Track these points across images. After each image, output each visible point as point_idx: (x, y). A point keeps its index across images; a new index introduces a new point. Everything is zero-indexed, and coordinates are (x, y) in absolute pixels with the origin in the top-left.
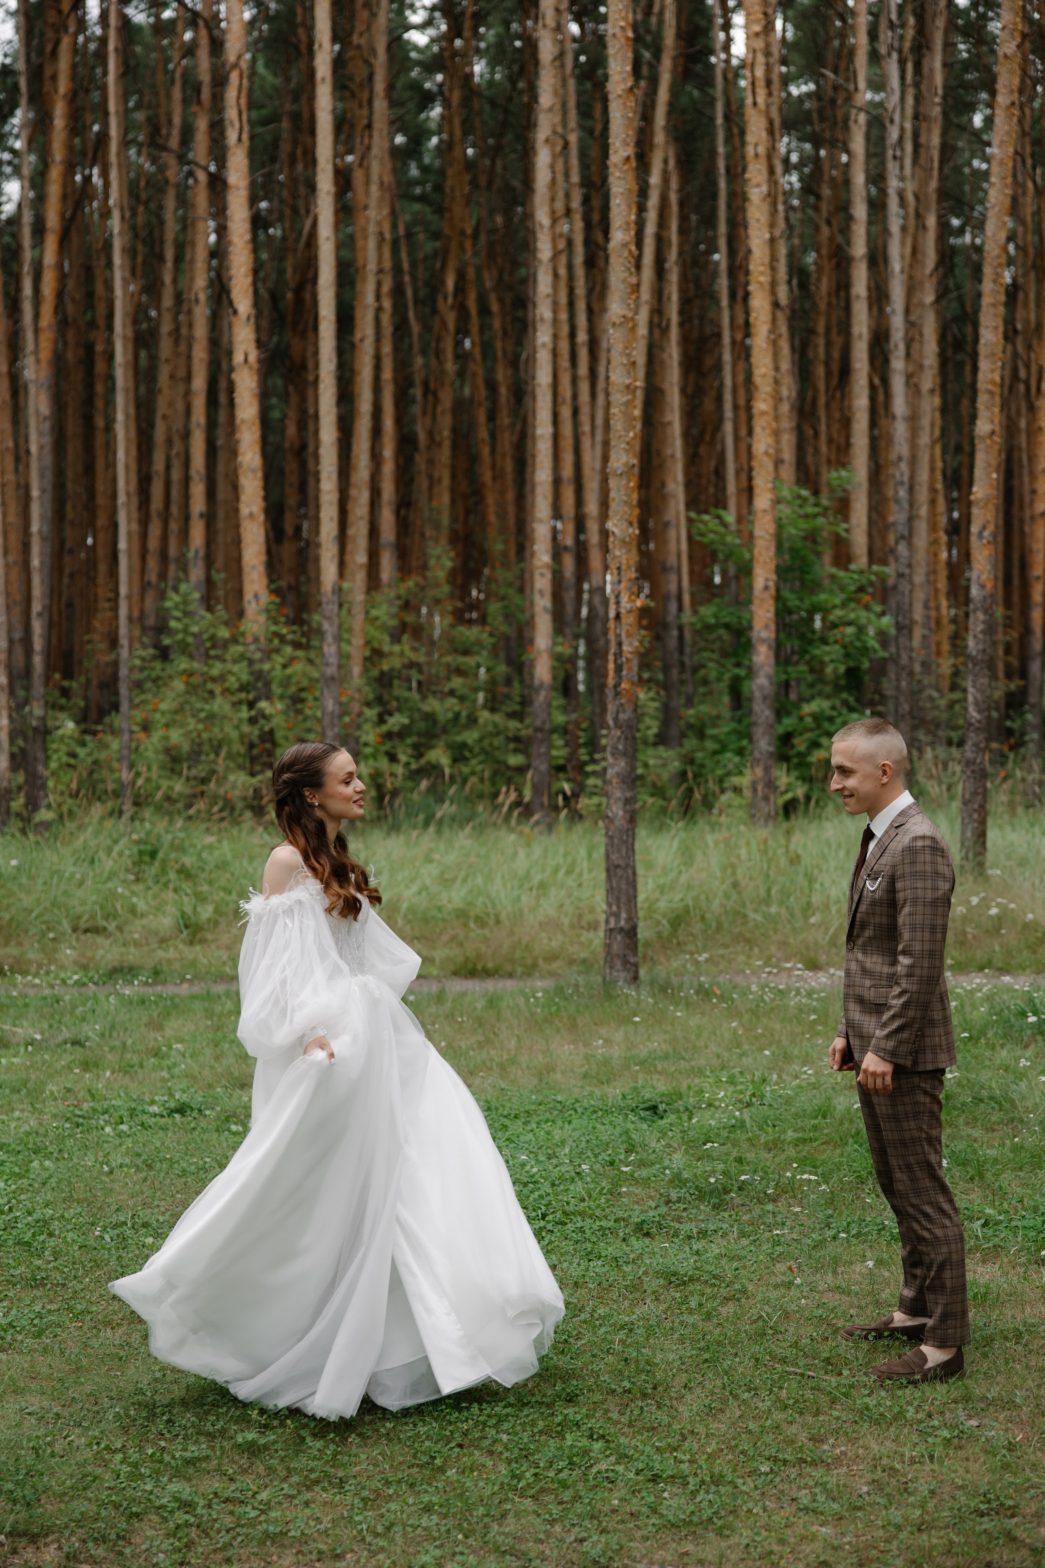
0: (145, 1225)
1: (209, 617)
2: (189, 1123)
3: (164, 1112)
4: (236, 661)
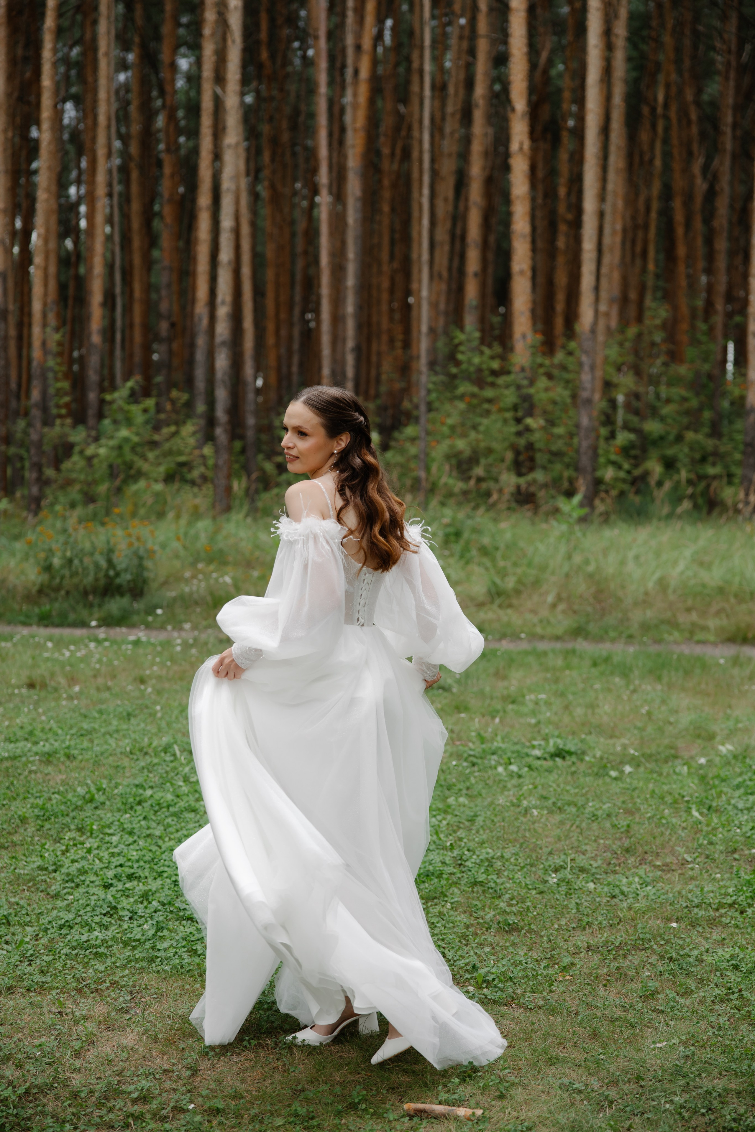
0: (582, 870)
1: (487, 351)
2: (570, 767)
3: (547, 756)
4: (507, 387)
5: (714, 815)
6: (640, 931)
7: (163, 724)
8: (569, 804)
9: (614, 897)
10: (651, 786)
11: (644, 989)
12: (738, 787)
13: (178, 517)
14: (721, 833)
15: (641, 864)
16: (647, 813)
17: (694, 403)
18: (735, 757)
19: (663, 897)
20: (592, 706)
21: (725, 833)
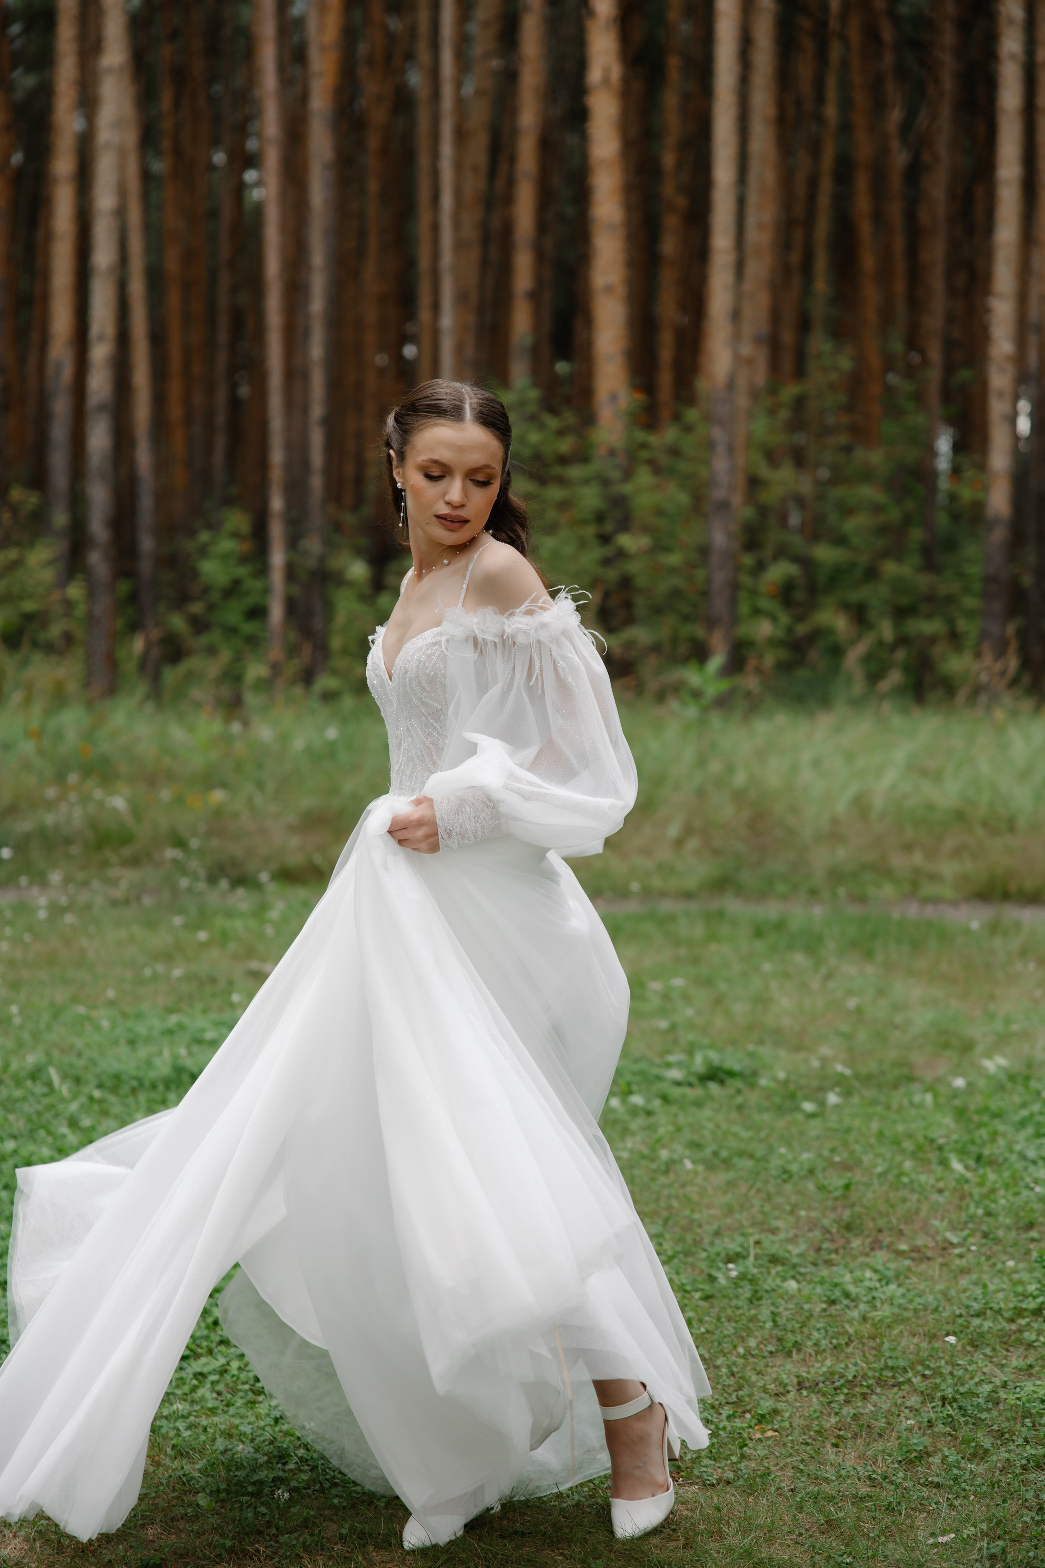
1: (553, 423)
2: (732, 1097)
3: (694, 1080)
4: (586, 481)
5: (988, 1170)
6: (887, 1354)
7: (26, 1036)
8: (742, 1154)
9: (833, 1302)
10: (875, 1126)
11: (905, 1449)
12: (1022, 1124)
13: (28, 701)
14: (1004, 1197)
15: (872, 1249)
16: (875, 1166)
17: (895, 515)
18: (1012, 1077)
19: (918, 1300)
20: (762, 1001)
21: (1011, 1199)
